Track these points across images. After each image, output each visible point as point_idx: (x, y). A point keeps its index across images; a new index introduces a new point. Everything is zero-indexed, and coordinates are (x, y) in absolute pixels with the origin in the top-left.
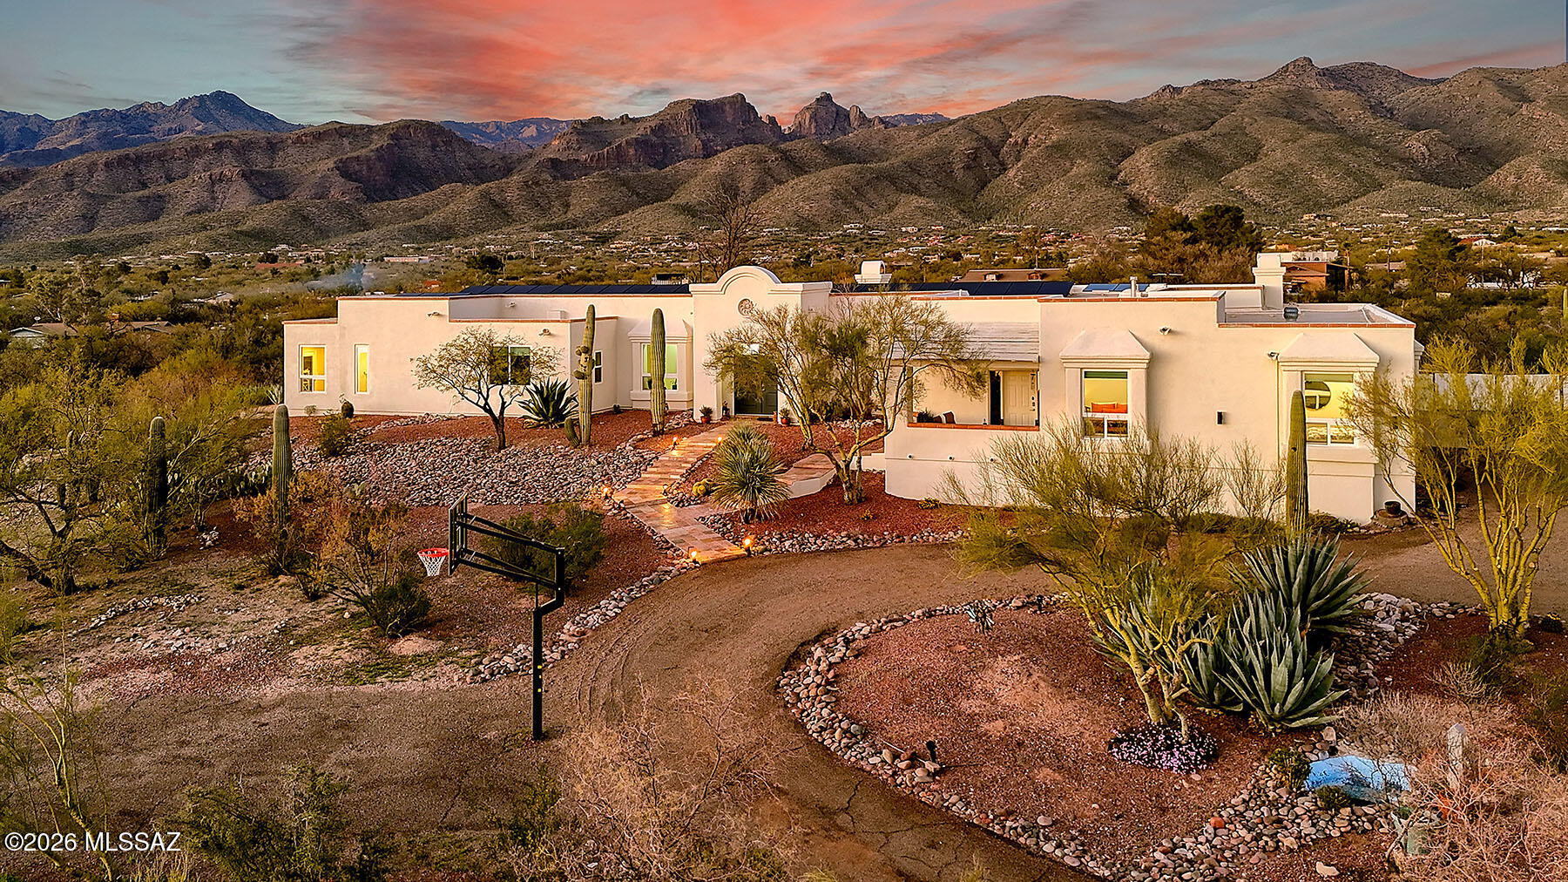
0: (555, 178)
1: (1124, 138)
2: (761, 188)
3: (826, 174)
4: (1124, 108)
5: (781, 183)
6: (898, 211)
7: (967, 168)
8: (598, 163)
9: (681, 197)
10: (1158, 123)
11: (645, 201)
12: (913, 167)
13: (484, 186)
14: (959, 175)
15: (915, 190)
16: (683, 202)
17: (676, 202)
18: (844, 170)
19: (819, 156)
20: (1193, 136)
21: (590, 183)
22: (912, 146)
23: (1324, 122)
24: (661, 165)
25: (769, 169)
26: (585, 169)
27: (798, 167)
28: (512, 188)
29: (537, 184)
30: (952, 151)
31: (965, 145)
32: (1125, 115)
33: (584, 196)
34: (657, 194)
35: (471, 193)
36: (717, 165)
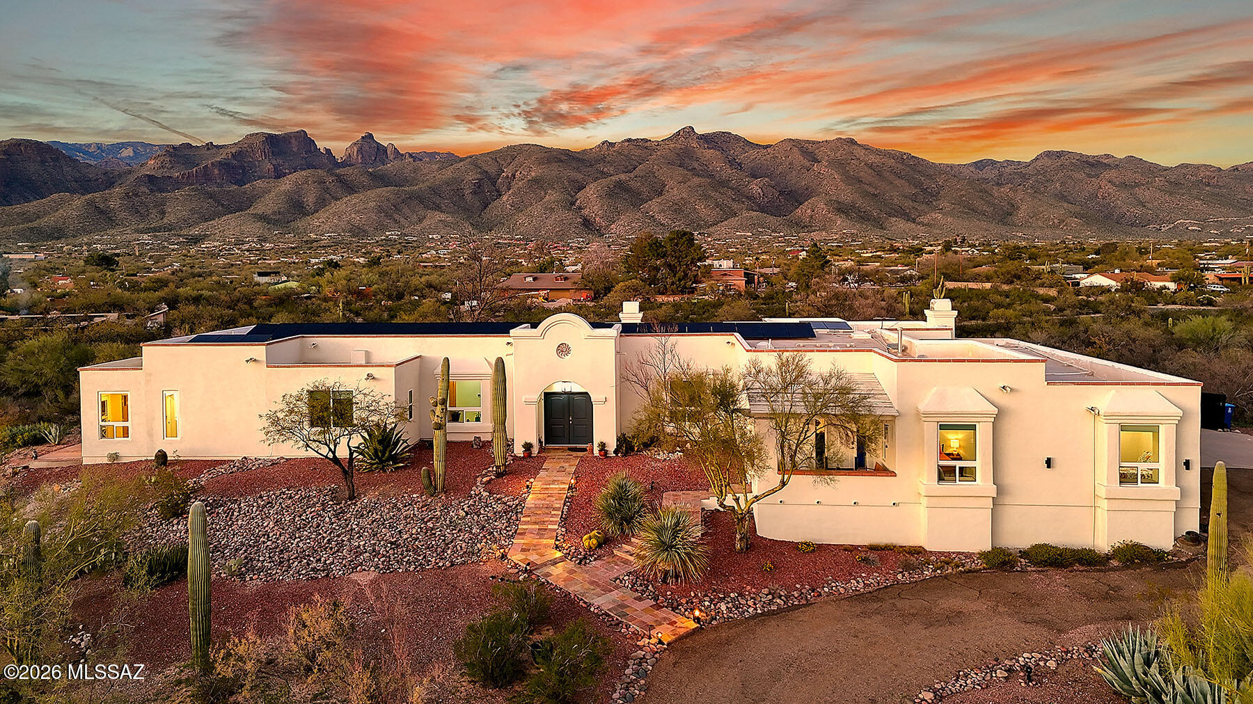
0: (152, 191)
1: (579, 176)
2: (321, 203)
3: (372, 194)
4: (578, 155)
5: (337, 199)
6: (426, 223)
7: (474, 193)
8: (187, 180)
9: (260, 208)
10: (601, 167)
11: (229, 210)
12: (435, 190)
13: (89, 196)
14: (469, 198)
15: (438, 208)
16: (260, 212)
17: (254, 212)
18: (384, 191)
19: (365, 180)
20: (623, 177)
21: (182, 195)
22: (433, 175)
23: (701, 170)
24: (241, 183)
25: (328, 188)
26: (177, 184)
27: (350, 188)
28: (114, 198)
29: (136, 195)
30: (463, 181)
31: (472, 177)
32: (579, 160)
33: (177, 206)
34: (239, 205)
35: (79, 201)
36: (286, 184)
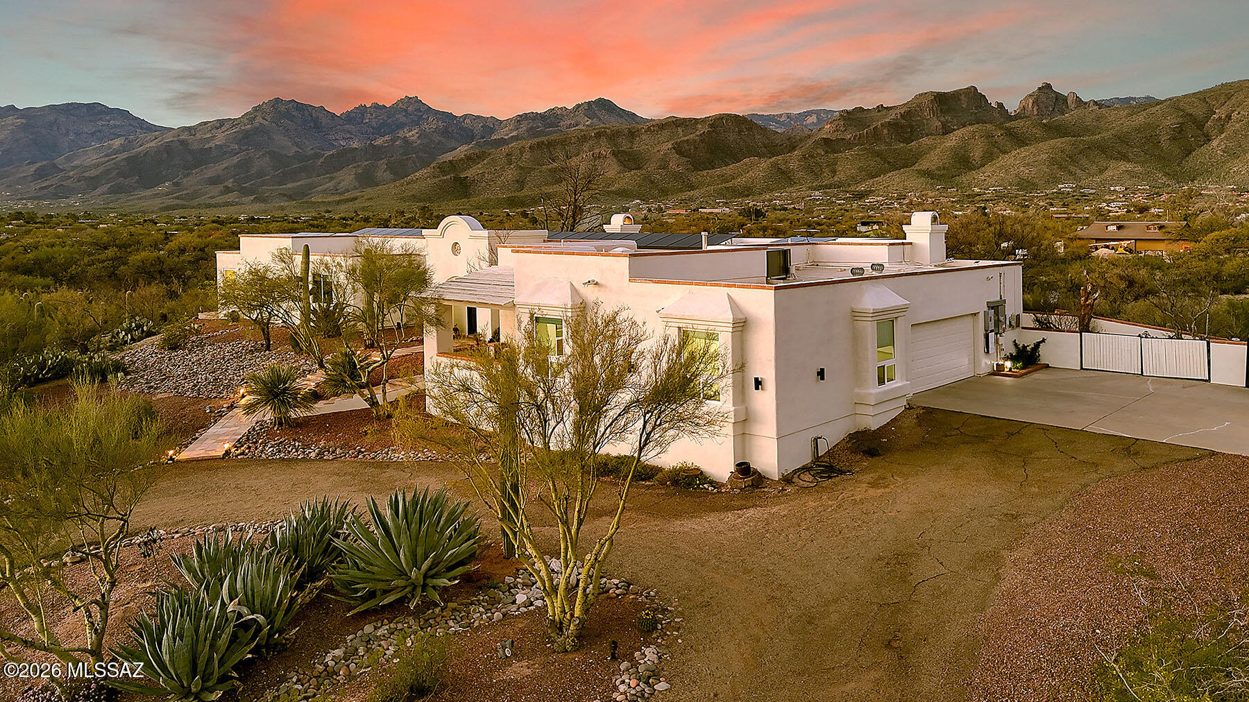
0: (826, 152)
2: (988, 157)
3: (1044, 146)
5: (1005, 152)
6: (1108, 173)
7: (1174, 139)
8: (859, 140)
9: (924, 164)
11: (894, 167)
12: (1122, 139)
13: (774, 159)
14: (1165, 144)
15: (1124, 157)
16: (924, 168)
17: (919, 168)
18: (1058, 142)
19: (1038, 132)
21: (852, 155)
22: (1122, 122)
24: (908, 141)
25: (996, 142)
26: (849, 145)
27: (1020, 140)
28: (793, 160)
29: (812, 156)
30: (1159, 126)
31: (1171, 121)
33: (847, 165)
34: (904, 162)
35: (765, 164)
36: (952, 140)
